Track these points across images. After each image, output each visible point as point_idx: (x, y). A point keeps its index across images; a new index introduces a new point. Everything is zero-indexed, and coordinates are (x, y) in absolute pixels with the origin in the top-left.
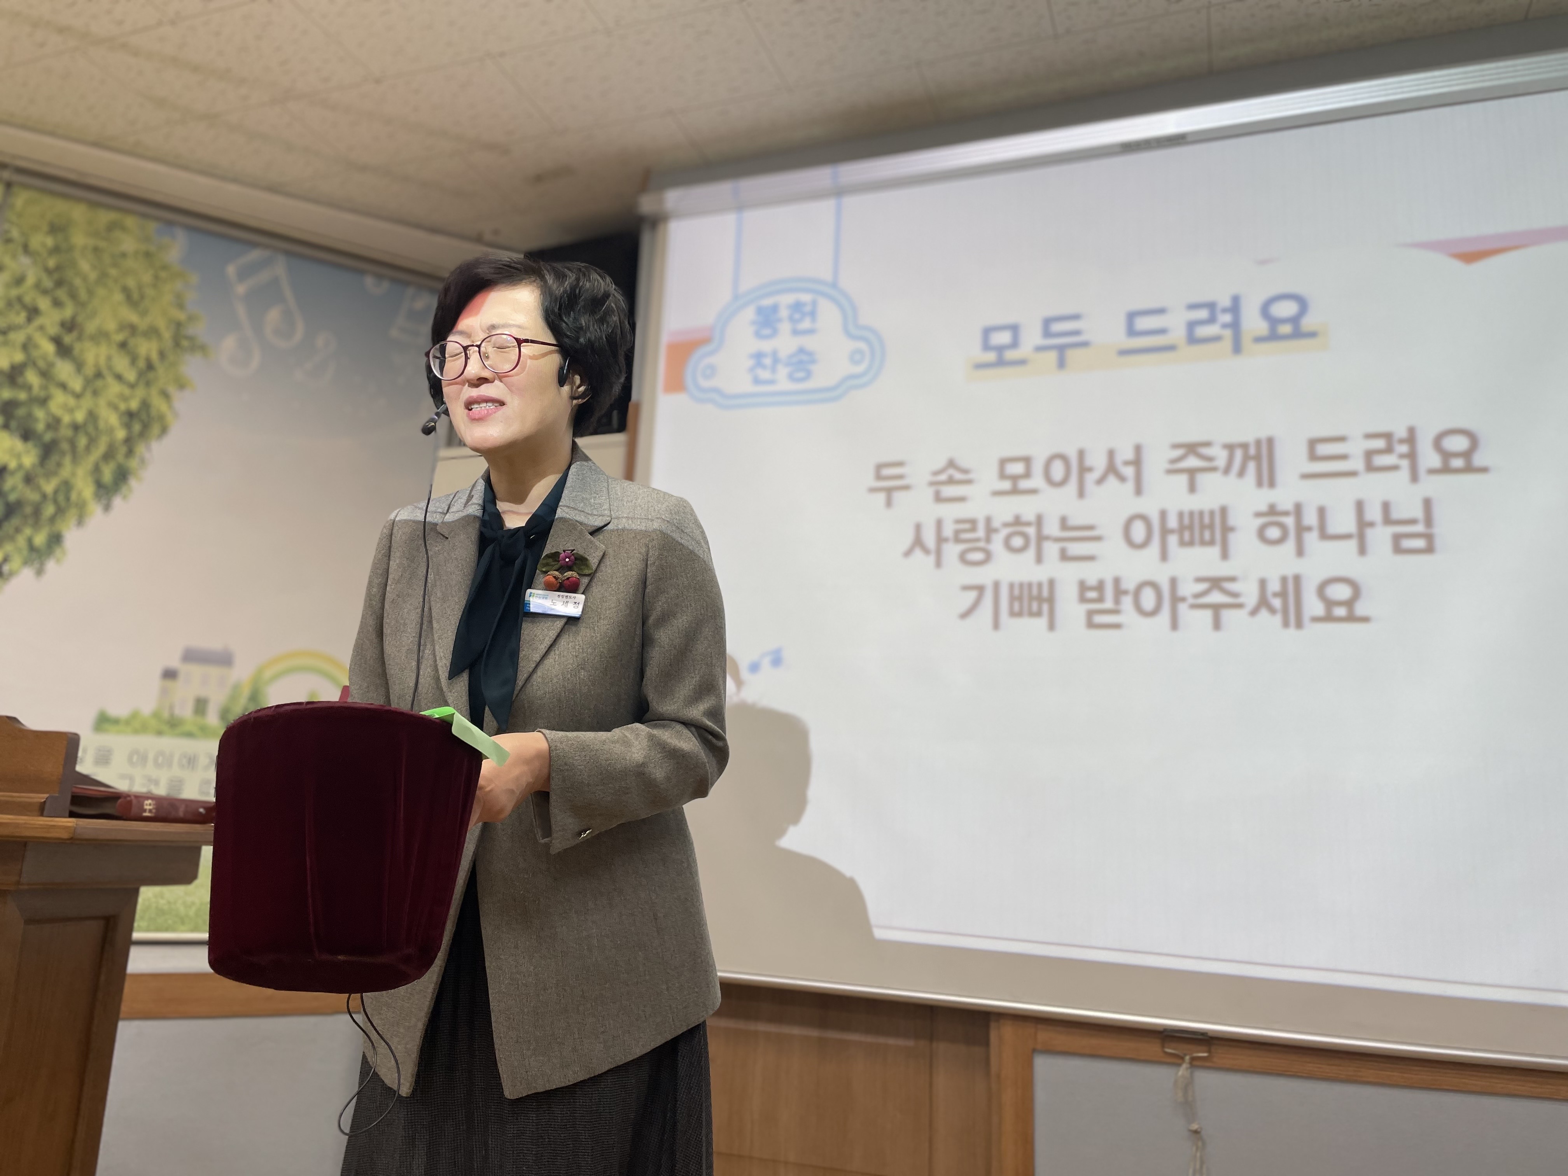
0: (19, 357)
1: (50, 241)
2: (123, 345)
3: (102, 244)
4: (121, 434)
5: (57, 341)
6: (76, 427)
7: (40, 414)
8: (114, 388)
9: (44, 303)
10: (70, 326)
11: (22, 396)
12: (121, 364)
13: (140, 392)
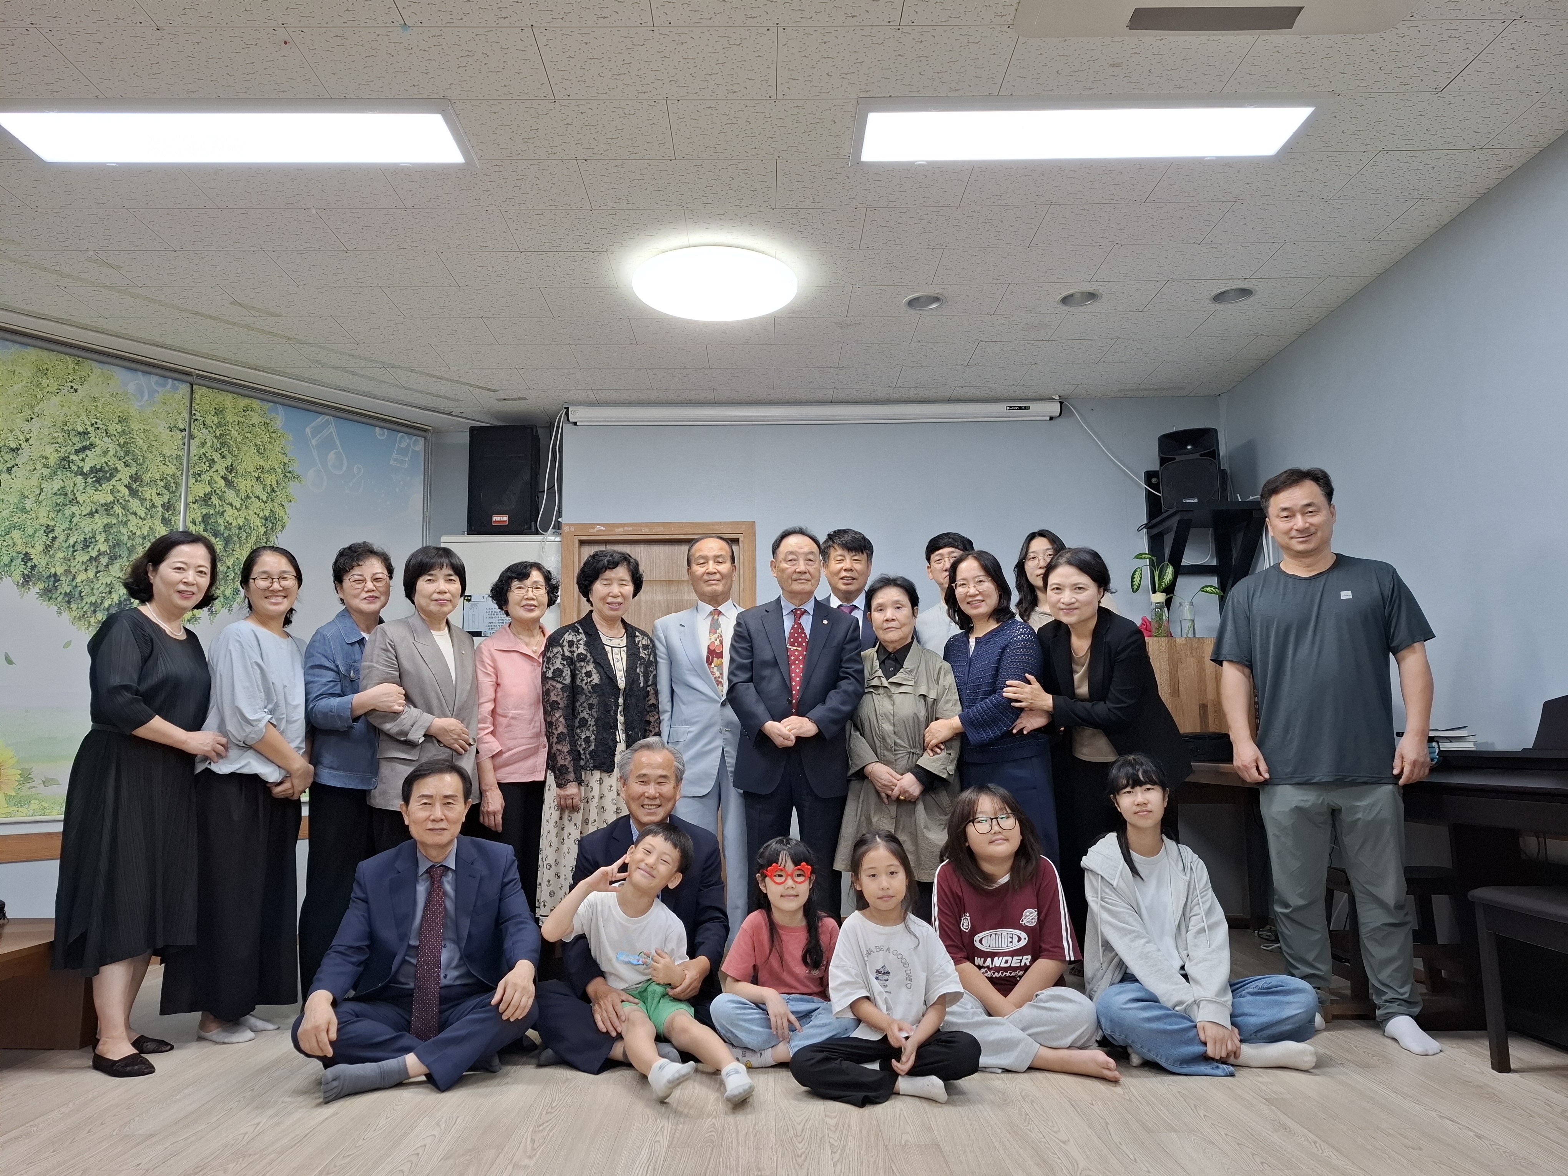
0: (208, 489)
1: (216, 421)
2: (258, 479)
3: (242, 420)
4: (262, 530)
5: (224, 478)
6: (240, 528)
7: (221, 521)
8: (257, 504)
9: (216, 457)
10: (231, 469)
11: (212, 512)
12: (258, 490)
13: (269, 505)
